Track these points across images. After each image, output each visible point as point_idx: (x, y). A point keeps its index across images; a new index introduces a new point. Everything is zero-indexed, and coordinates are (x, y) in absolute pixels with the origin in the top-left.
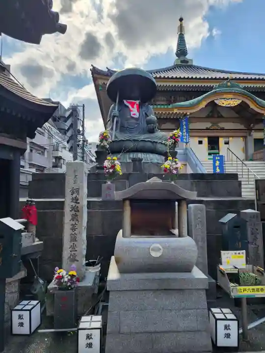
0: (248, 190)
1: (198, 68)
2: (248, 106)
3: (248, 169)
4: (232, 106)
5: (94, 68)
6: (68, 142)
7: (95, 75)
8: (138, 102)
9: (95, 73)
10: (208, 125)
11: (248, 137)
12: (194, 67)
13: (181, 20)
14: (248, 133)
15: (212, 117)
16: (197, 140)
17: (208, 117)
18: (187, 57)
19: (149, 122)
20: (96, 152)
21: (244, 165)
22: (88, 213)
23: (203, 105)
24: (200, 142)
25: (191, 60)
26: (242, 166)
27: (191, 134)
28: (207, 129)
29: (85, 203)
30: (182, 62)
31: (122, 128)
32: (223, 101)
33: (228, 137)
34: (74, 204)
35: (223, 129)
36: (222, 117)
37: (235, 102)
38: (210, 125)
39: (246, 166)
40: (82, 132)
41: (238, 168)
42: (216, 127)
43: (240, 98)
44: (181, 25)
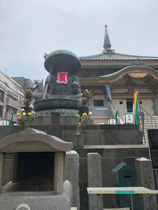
1: (118, 54)
2: (153, 77)
3: (156, 122)
4: (141, 77)
10: (126, 91)
12: (116, 54)
13: (106, 27)
14: (155, 96)
15: (128, 85)
16: (118, 101)
17: (125, 85)
18: (111, 48)
19: (73, 86)
21: (152, 119)
23: (121, 77)
24: (121, 103)
25: (114, 50)
26: (151, 120)
27: (114, 97)
28: (125, 93)
30: (107, 51)
32: (134, 74)
37: (143, 75)
39: (154, 119)
41: (149, 121)
42: (132, 92)
43: (146, 72)
44: (106, 30)
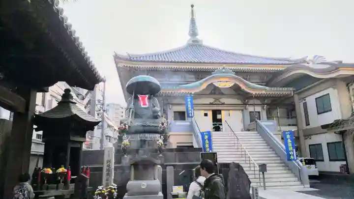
0: (237, 156)
2: (240, 88)
5: (116, 55)
6: (85, 107)
7: (117, 60)
8: (147, 96)
9: (117, 58)
10: (211, 100)
11: (244, 110)
13: (192, 6)
14: (244, 107)
15: (215, 94)
16: (203, 112)
17: (211, 94)
18: (197, 37)
19: (155, 112)
20: (118, 136)
22: (115, 173)
23: (204, 86)
24: (206, 115)
27: (195, 108)
28: (211, 104)
29: (113, 167)
30: (193, 41)
31: (136, 115)
33: (229, 110)
34: (108, 168)
35: (224, 104)
36: (223, 94)
38: (214, 100)
40: (102, 102)
42: (218, 103)
43: (234, 81)
44: (192, 11)
